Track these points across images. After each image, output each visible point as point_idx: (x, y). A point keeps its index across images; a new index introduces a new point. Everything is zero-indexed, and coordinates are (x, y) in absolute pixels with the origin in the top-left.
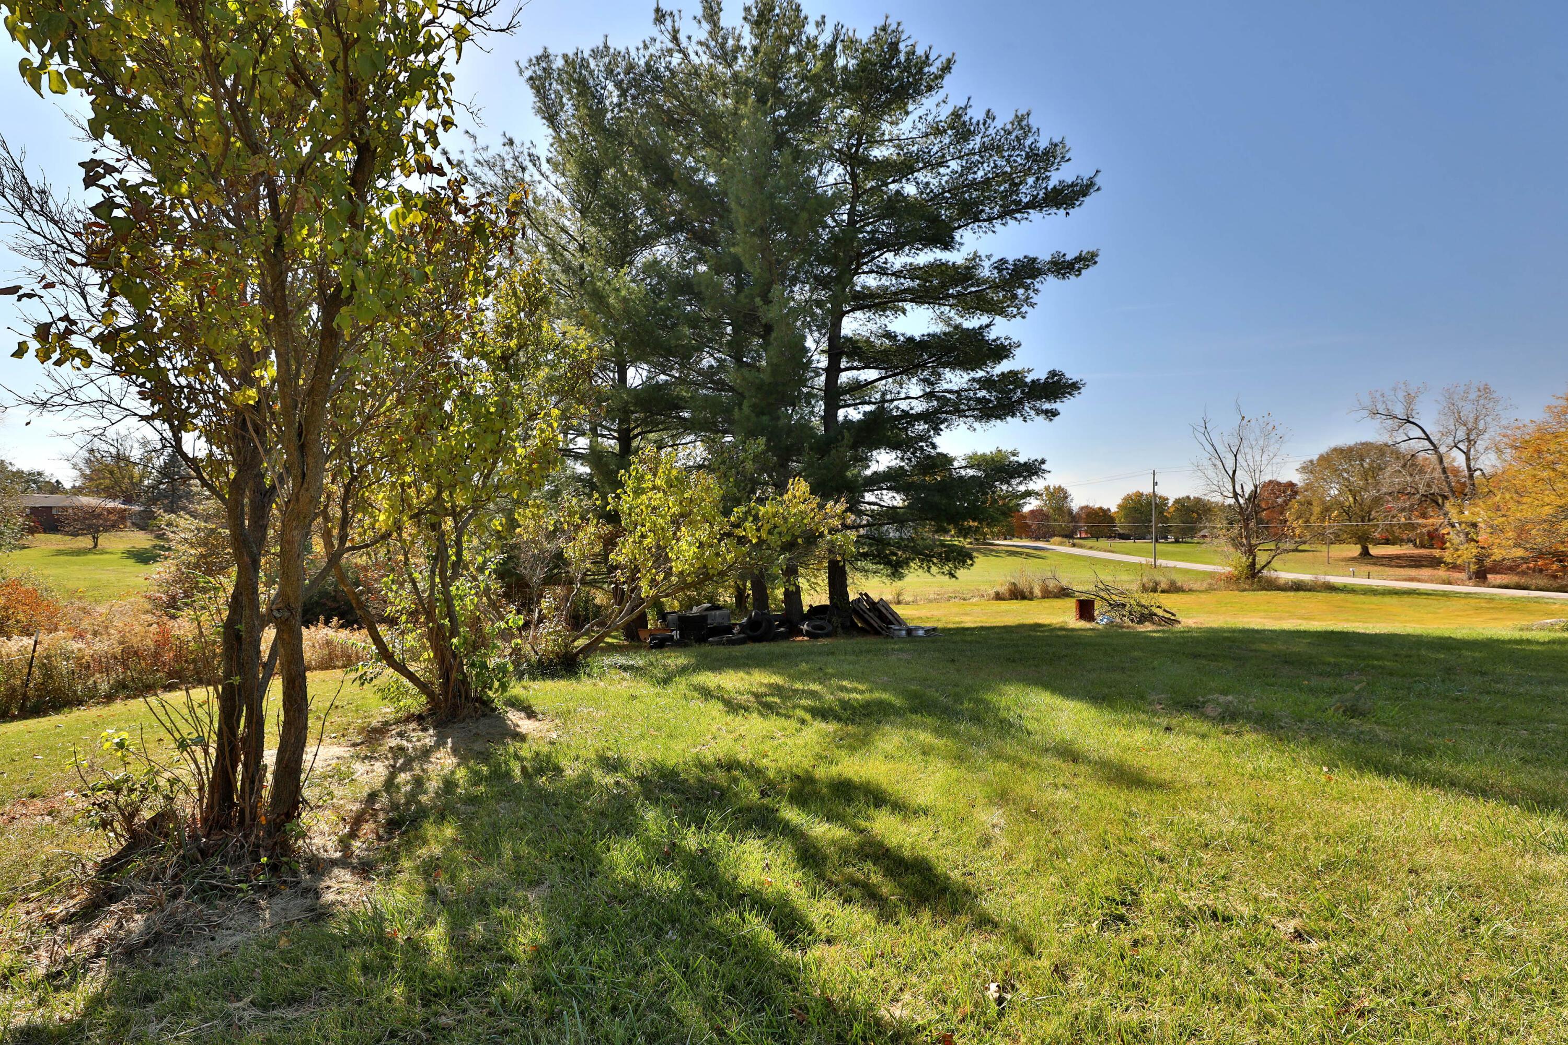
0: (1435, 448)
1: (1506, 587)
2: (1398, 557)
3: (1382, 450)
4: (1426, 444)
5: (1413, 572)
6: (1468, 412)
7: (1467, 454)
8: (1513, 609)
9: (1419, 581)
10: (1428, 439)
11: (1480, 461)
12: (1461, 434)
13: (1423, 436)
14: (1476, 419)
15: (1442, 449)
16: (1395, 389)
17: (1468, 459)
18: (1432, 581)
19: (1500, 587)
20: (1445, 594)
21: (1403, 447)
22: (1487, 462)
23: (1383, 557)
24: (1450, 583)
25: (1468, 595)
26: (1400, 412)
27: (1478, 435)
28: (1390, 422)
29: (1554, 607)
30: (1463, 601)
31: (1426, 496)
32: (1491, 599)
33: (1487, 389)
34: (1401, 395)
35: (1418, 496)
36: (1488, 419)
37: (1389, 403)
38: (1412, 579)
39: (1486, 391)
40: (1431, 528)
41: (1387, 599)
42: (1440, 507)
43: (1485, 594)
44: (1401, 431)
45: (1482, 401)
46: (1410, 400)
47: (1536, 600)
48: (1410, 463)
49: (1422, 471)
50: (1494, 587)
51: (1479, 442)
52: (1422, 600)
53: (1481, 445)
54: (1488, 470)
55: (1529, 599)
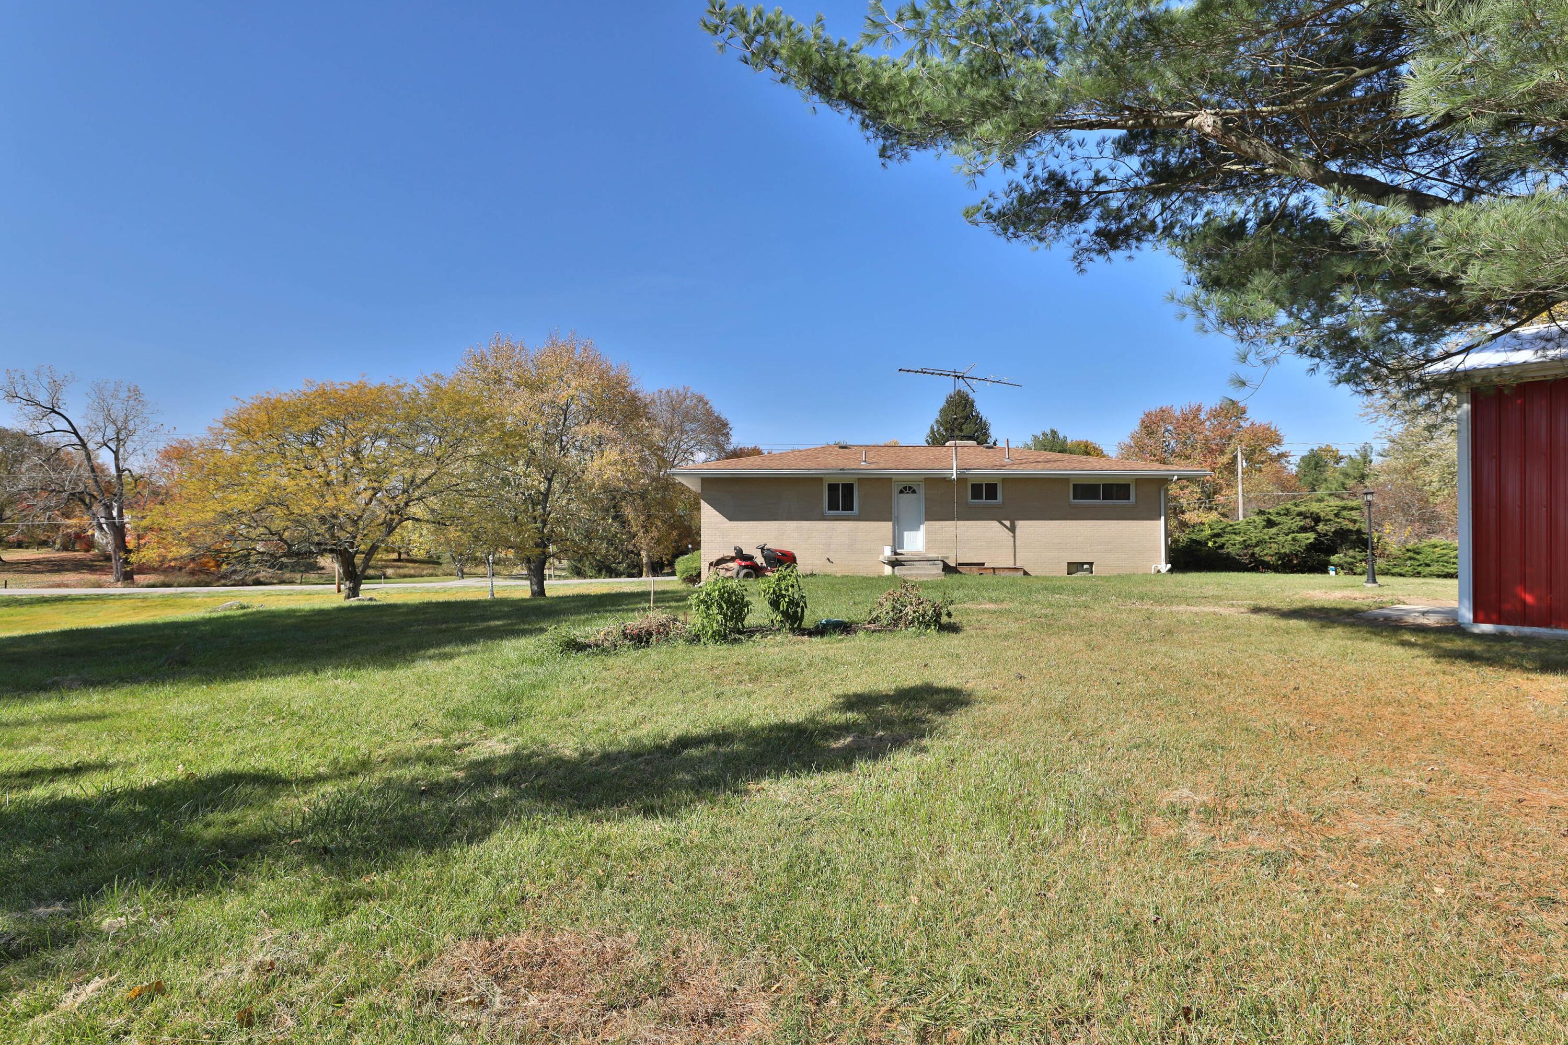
0: (84, 445)
1: (153, 586)
2: (38, 562)
3: (20, 439)
4: (75, 440)
5: (56, 578)
6: (118, 411)
7: (116, 453)
8: (166, 605)
9: (67, 586)
10: (76, 433)
11: (129, 461)
12: (111, 432)
13: (70, 429)
14: (126, 421)
15: (91, 446)
16: (38, 373)
17: (117, 458)
18: (82, 586)
19: (148, 586)
20: (99, 598)
21: (44, 439)
22: (135, 464)
23: (18, 563)
24: (100, 586)
25: (121, 597)
26: (43, 398)
27: (128, 436)
28: (32, 408)
29: (197, 600)
30: (119, 603)
31: (73, 494)
32: (145, 599)
33: (136, 390)
34: (45, 381)
35: (65, 495)
36: (138, 421)
37: (31, 387)
38: (59, 586)
39: (135, 393)
40: (78, 530)
41: (38, 609)
42: (89, 507)
43: (138, 594)
44: (45, 420)
45: (131, 402)
46: (56, 387)
47: (182, 596)
48: (54, 457)
49: (67, 467)
50: (142, 586)
51: (128, 443)
52: (77, 606)
53: (130, 445)
54: (137, 471)
55: (176, 596)
